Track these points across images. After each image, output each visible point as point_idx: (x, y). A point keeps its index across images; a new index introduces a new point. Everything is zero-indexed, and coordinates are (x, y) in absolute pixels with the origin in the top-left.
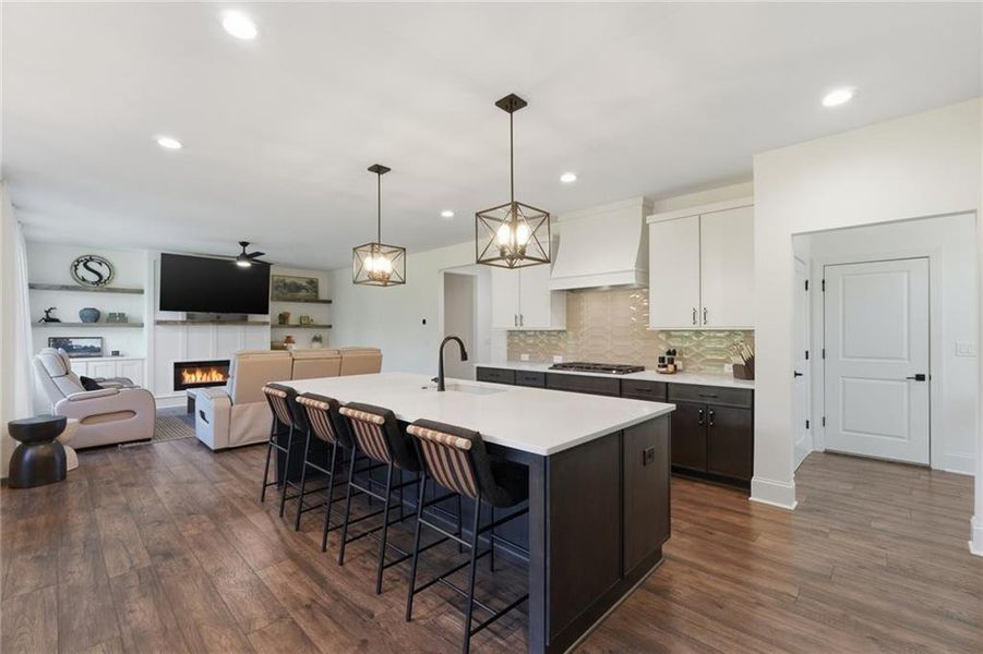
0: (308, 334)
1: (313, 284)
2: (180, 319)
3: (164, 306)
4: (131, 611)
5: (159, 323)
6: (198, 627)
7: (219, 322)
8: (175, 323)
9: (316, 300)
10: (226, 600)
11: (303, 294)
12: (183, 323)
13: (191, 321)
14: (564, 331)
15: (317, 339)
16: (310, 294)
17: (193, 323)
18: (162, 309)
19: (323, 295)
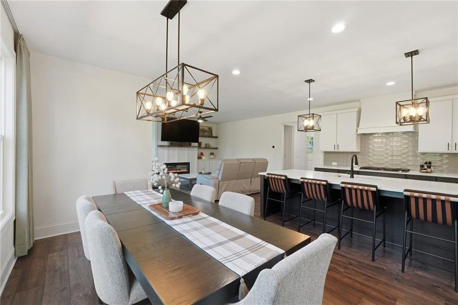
0: (209, 151)
1: (210, 129)
2: (166, 144)
3: (163, 139)
5: (160, 146)
7: (181, 146)
8: (165, 146)
9: (211, 136)
11: (206, 134)
12: (169, 146)
13: (171, 145)
14: (359, 152)
15: (212, 154)
16: (210, 134)
17: (172, 146)
18: (162, 140)
19: (214, 135)
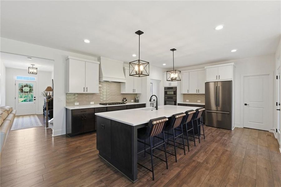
4: (235, 178)
6: (225, 163)
10: (215, 163)
